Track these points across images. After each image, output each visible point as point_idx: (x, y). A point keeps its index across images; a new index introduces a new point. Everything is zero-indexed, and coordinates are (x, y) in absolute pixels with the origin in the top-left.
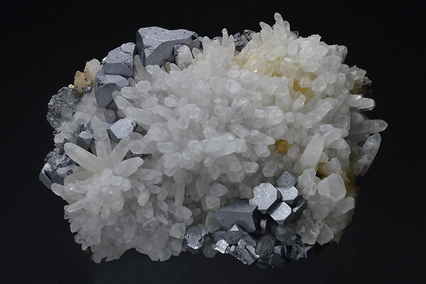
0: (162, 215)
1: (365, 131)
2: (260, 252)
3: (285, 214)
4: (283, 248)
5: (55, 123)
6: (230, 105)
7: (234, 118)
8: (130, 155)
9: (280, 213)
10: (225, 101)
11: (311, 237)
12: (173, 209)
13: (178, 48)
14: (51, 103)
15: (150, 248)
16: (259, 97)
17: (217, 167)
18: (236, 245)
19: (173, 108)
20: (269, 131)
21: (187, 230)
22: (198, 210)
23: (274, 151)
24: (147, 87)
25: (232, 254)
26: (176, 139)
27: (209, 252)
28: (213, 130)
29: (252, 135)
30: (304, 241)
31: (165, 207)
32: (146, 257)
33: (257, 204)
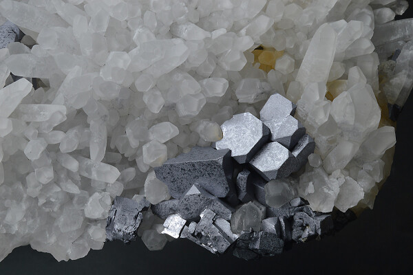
0: (70, 180)
1: (398, 36)
2: (240, 228)
3: (279, 160)
4: (279, 222)
7: (183, 13)
9: (269, 159)
11: (325, 198)
12: (88, 170)
15: (53, 240)
17: (158, 93)
18: (197, 220)
19: (81, 6)
20: (243, 32)
21: (113, 203)
22: (131, 171)
23: (254, 64)
25: (191, 238)
26: (88, 51)
27: (152, 237)
30: (313, 206)
31: (73, 165)
32: (48, 257)
33: (230, 147)
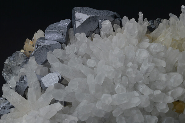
5: (7, 77)
6: (139, 69)
7: (141, 79)
8: (54, 101)
10: (136, 65)
13: (102, 22)
14: (6, 62)
16: (163, 64)
17: (123, 118)
19: (93, 68)
20: (170, 93)
23: (173, 109)
24: (74, 49)
26: (93, 92)
28: (123, 87)
29: (155, 94)
